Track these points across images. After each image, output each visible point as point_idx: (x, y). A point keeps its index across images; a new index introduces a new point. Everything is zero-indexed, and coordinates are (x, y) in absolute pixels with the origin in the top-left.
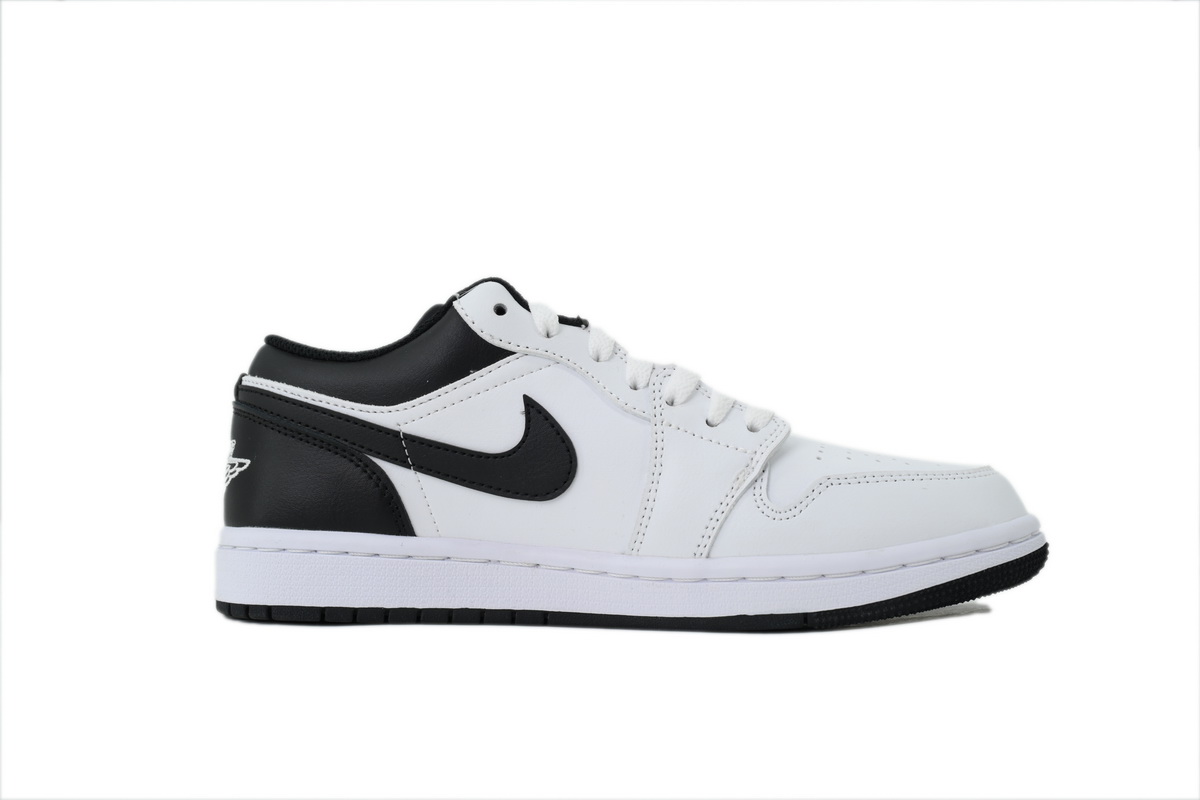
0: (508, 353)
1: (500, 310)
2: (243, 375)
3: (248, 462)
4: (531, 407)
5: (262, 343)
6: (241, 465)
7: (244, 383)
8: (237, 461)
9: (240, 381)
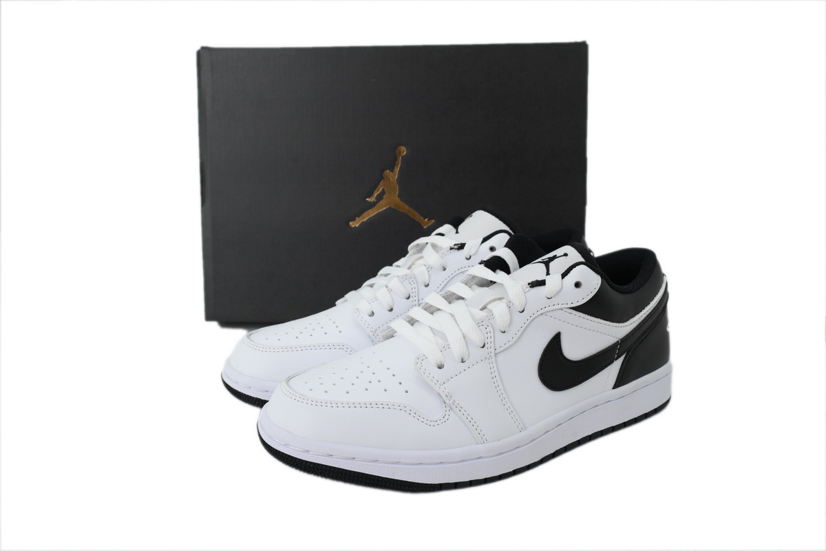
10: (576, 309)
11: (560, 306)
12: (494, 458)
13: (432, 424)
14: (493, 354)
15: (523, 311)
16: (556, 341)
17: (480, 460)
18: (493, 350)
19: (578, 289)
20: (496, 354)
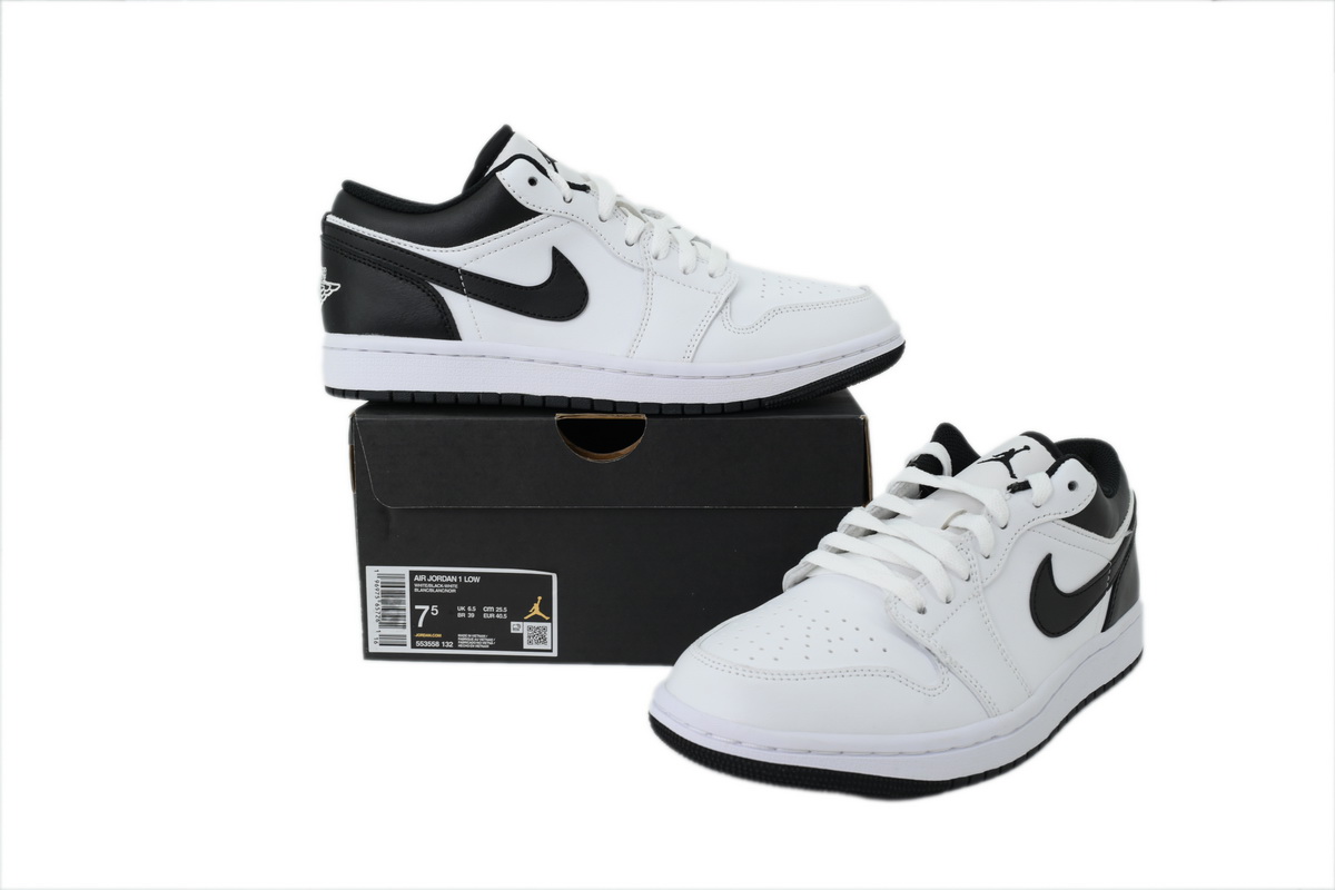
0: (536, 214)
1: (532, 182)
2: (328, 214)
3: (339, 285)
4: (557, 255)
5: (340, 188)
6: (333, 287)
7: (328, 220)
8: (329, 284)
9: (325, 219)
10: (1069, 520)
11: (1052, 517)
12: (1010, 736)
13: (931, 693)
14: (980, 589)
15: (1005, 527)
16: (1045, 568)
17: (996, 741)
18: (979, 582)
19: (1073, 492)
20: (984, 588)
